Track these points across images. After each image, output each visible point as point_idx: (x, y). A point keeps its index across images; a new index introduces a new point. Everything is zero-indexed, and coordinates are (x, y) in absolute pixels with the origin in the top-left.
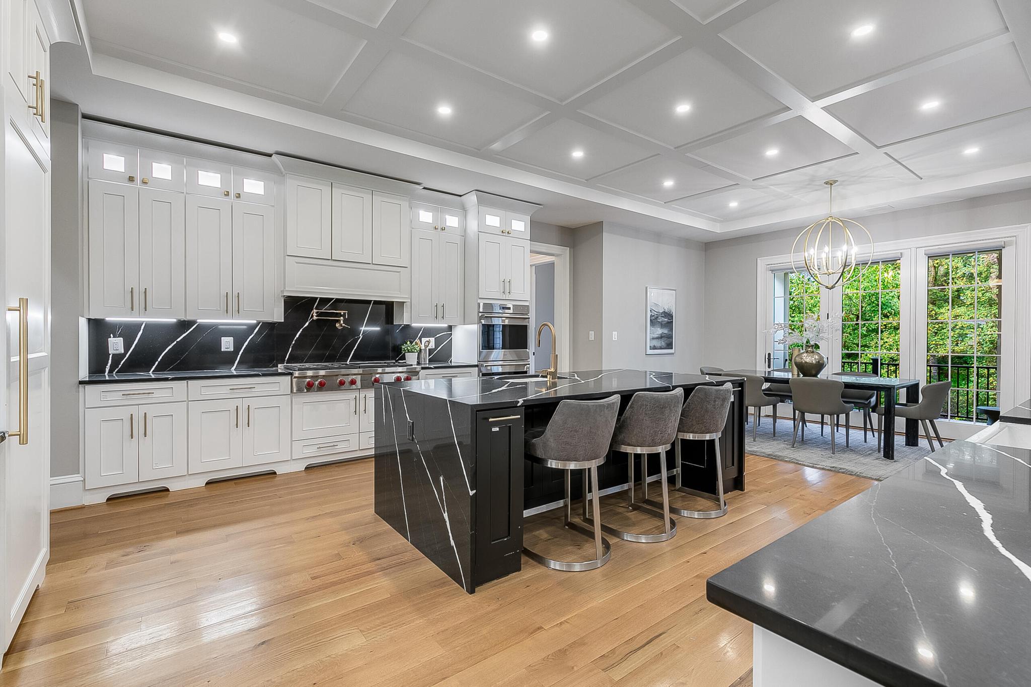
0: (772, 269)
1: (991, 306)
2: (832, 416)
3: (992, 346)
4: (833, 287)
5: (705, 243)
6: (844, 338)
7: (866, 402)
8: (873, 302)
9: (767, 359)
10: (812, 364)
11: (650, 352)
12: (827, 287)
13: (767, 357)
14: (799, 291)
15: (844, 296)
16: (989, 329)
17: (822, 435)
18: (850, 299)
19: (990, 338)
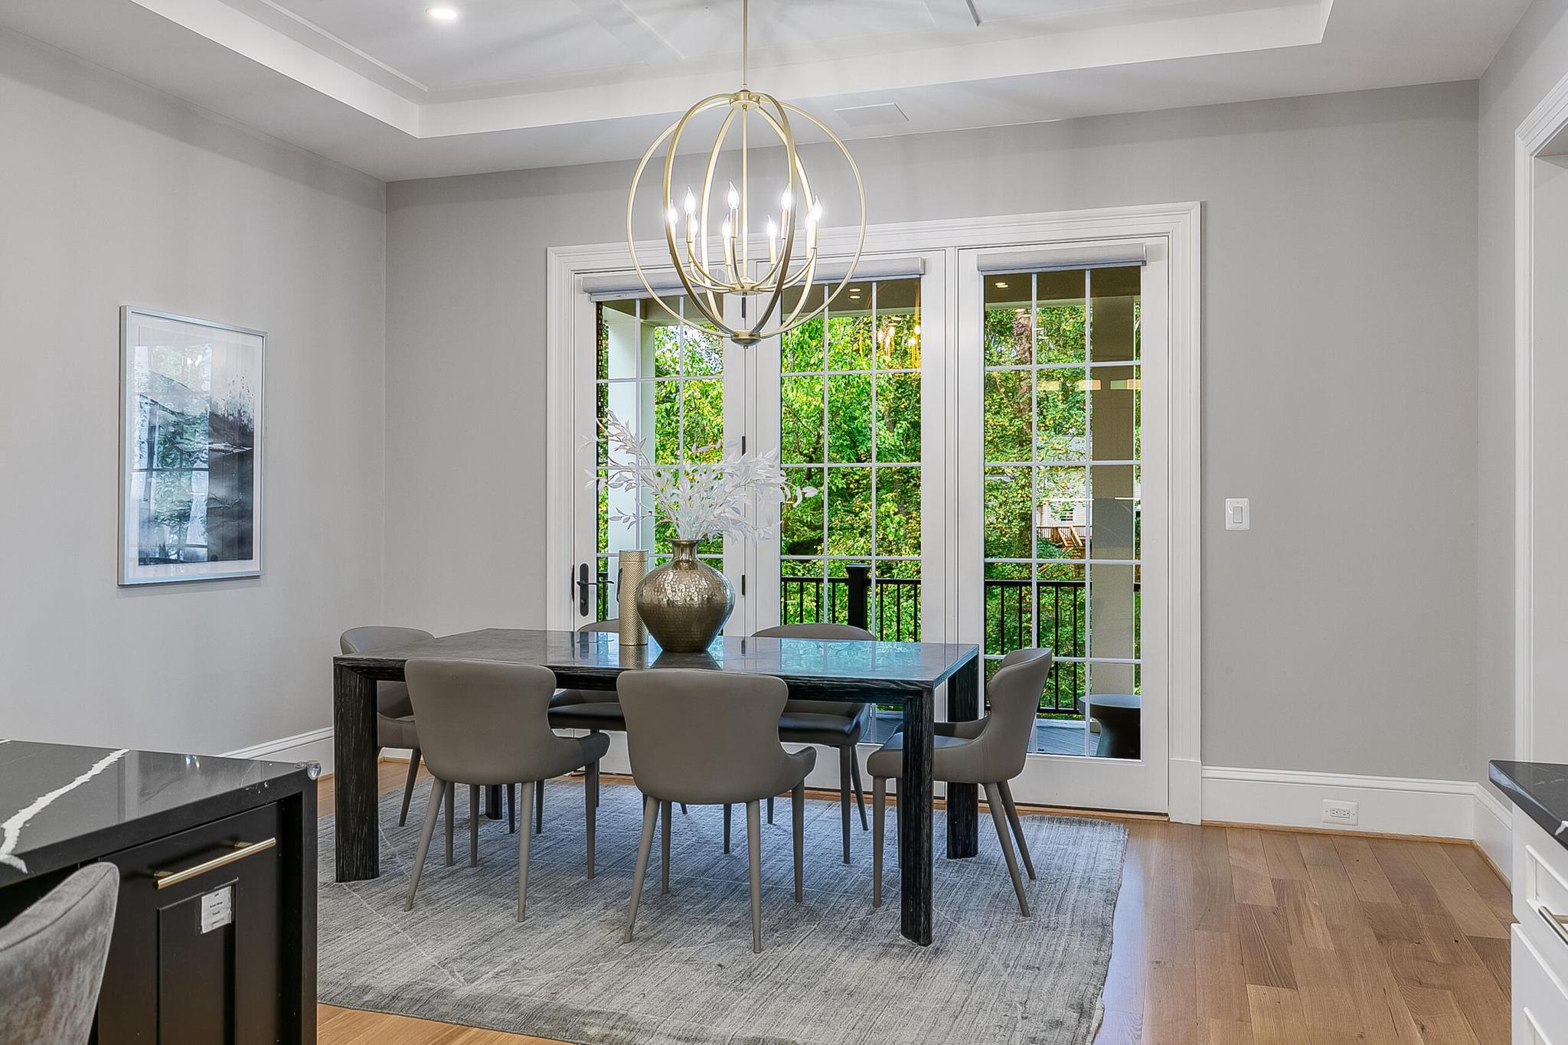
0: (591, 285)
1: (1023, 446)
2: (754, 806)
3: (1023, 524)
4: (752, 340)
5: (388, 183)
6: (785, 511)
7: (847, 729)
8: (840, 427)
9: (577, 587)
10: (691, 606)
11: (136, 573)
12: (736, 339)
13: (577, 579)
14: (690, 392)
15: (784, 409)
16: (1020, 491)
17: (727, 850)
18: (795, 414)
19: (1022, 509)
